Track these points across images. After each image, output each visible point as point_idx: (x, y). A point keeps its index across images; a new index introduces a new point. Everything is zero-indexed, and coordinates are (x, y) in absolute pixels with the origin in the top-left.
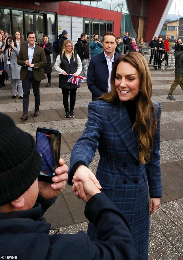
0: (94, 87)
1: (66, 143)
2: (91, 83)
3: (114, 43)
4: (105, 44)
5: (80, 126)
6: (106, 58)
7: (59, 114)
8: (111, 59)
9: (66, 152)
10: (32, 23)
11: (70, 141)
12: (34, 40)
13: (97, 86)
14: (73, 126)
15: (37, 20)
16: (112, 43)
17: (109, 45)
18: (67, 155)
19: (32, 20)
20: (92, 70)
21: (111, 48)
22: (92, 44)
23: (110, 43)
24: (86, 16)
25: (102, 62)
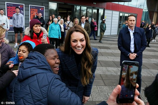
0: (122, 48)
1: (102, 80)
2: (120, 45)
3: (135, 21)
4: (129, 22)
5: (112, 71)
6: (129, 30)
7: (100, 63)
8: (132, 30)
9: (102, 85)
10: (91, 15)
11: (105, 79)
12: (85, 20)
13: (124, 47)
14: (108, 71)
15: (93, 13)
16: (134, 21)
17: (132, 22)
18: (102, 87)
19: (91, 14)
20: (120, 38)
21: (133, 24)
22: (124, 26)
23: (132, 21)
24: (121, 11)
25: (126, 32)
